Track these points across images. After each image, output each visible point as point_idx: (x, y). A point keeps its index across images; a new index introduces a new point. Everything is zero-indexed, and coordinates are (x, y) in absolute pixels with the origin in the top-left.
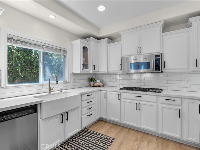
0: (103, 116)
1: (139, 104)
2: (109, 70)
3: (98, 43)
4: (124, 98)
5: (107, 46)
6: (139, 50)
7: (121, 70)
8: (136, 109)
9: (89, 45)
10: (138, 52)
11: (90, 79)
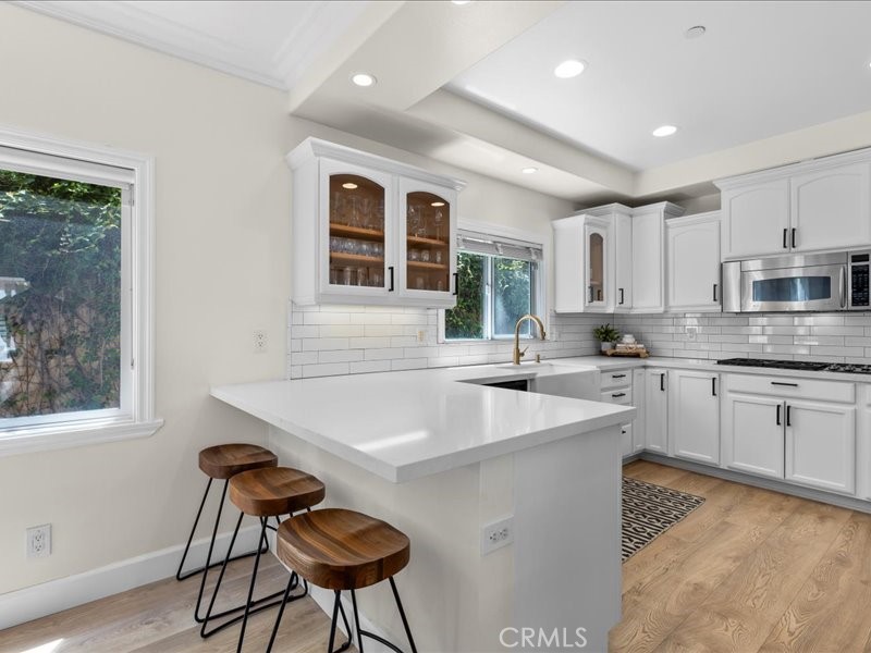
0: (655, 447)
1: (789, 407)
2: (671, 303)
3: (631, 216)
4: (731, 388)
5: (666, 227)
6: (790, 238)
7: (718, 303)
8: (778, 423)
9: (605, 227)
10: (785, 247)
11: (602, 333)
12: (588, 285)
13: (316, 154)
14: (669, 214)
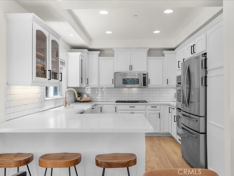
2: (100, 84)
4: (119, 109)
5: (99, 60)
10: (130, 70)
12: (80, 77)
13: (32, 20)
14: (100, 55)
